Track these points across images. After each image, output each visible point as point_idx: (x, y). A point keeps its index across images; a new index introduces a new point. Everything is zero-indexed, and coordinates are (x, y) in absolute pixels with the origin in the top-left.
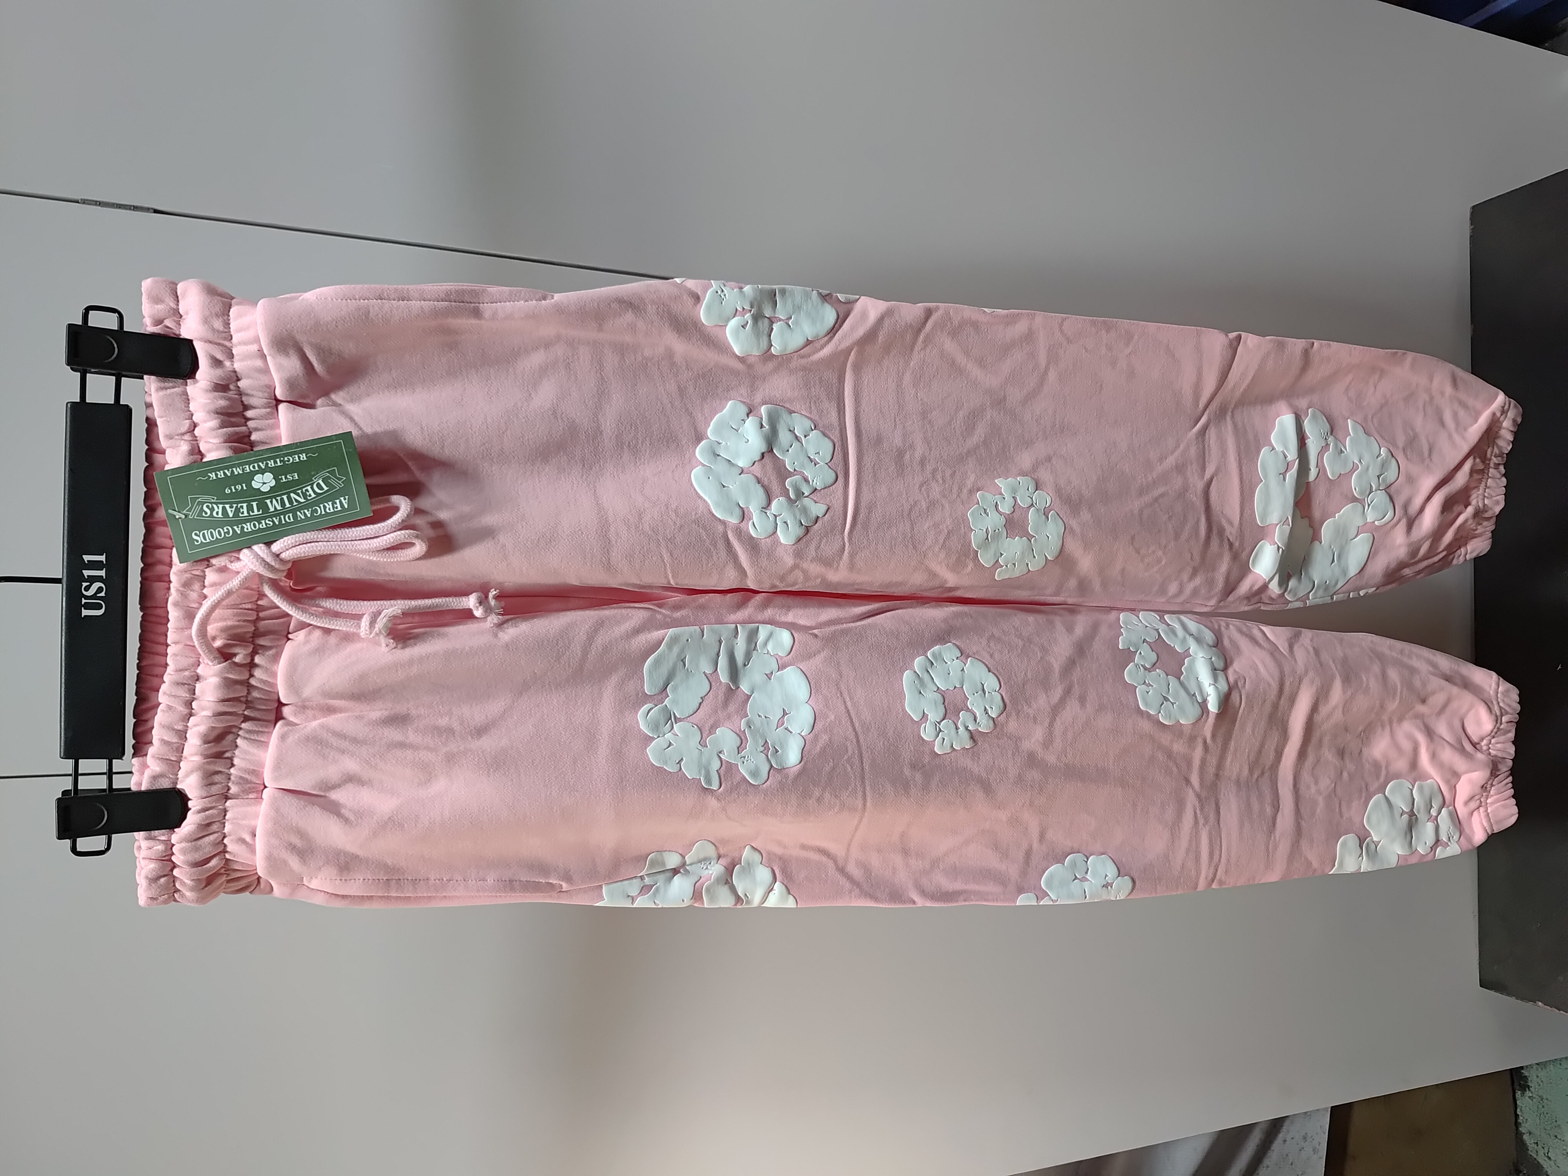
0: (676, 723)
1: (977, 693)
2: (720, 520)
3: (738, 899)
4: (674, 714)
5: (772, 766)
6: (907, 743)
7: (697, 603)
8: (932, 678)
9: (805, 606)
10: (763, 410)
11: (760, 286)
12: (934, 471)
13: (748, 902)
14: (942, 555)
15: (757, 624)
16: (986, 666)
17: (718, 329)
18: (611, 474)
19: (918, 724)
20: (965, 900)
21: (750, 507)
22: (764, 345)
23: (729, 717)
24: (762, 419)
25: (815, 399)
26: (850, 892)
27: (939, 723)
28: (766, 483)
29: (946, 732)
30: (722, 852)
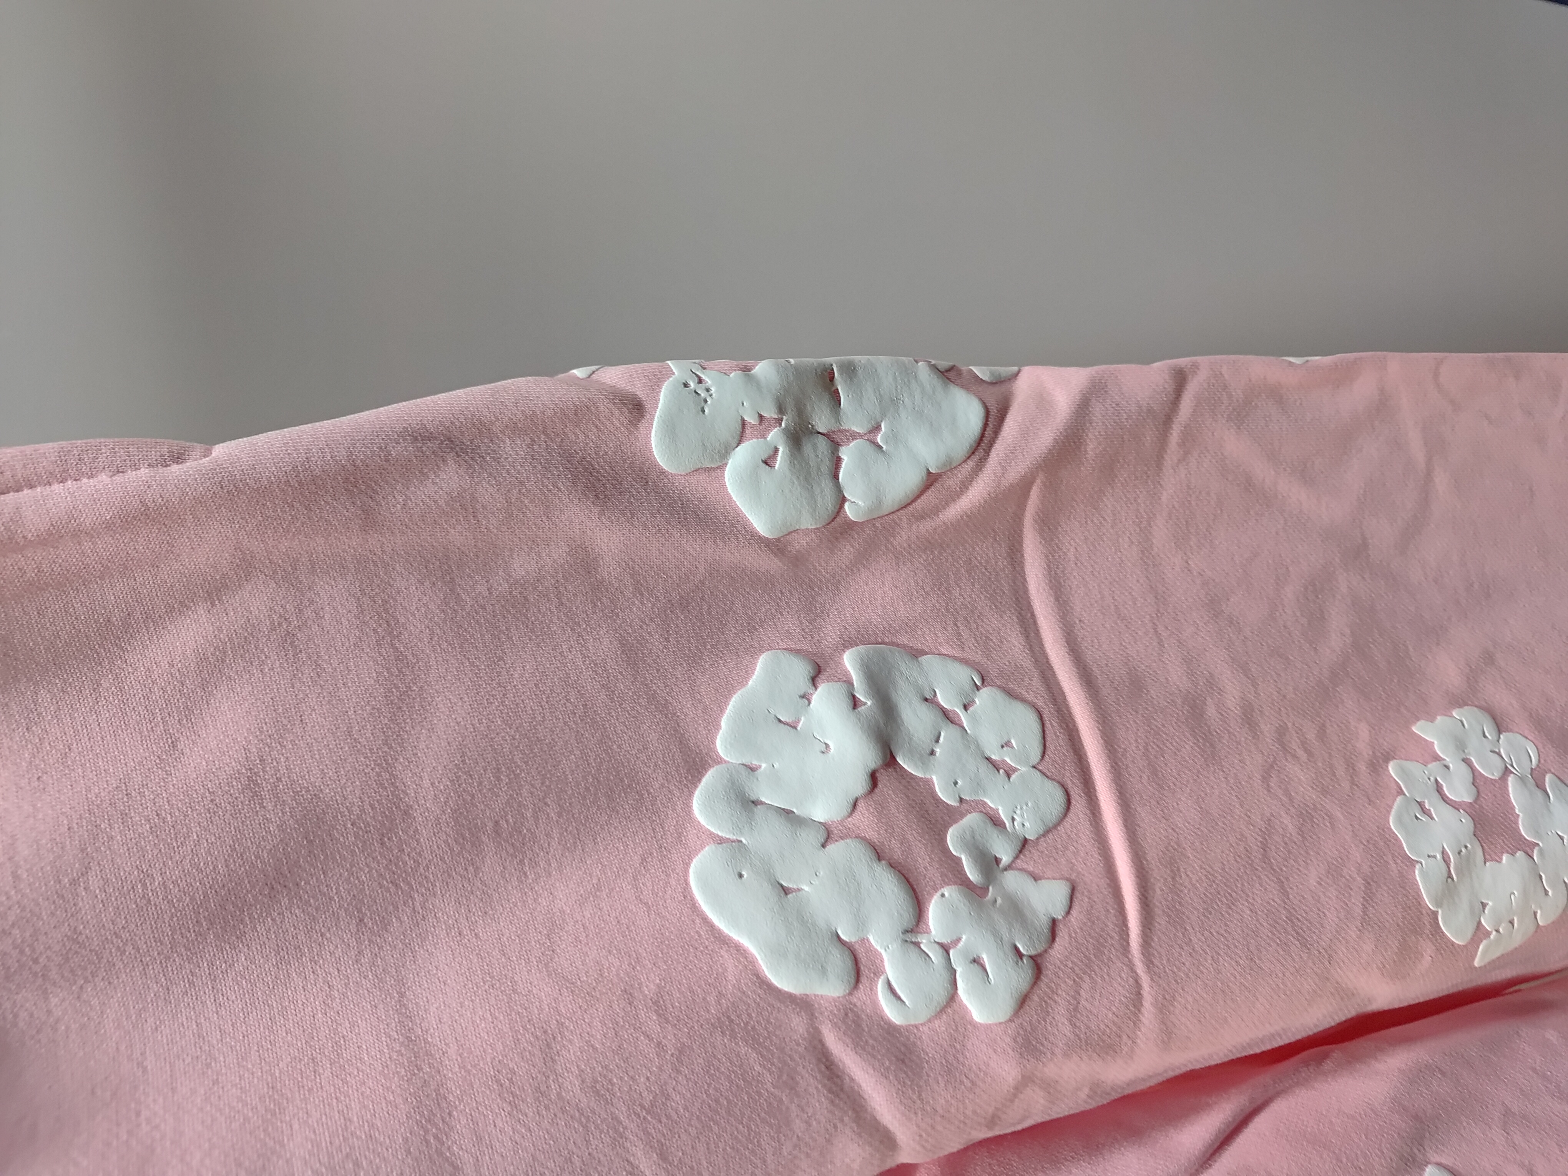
2: (790, 998)
10: (849, 661)
11: (792, 361)
12: (1281, 733)
14: (1368, 947)
17: (702, 477)
18: (449, 928)
21: (871, 938)
22: (827, 501)
24: (850, 683)
25: (964, 613)
28: (898, 853)
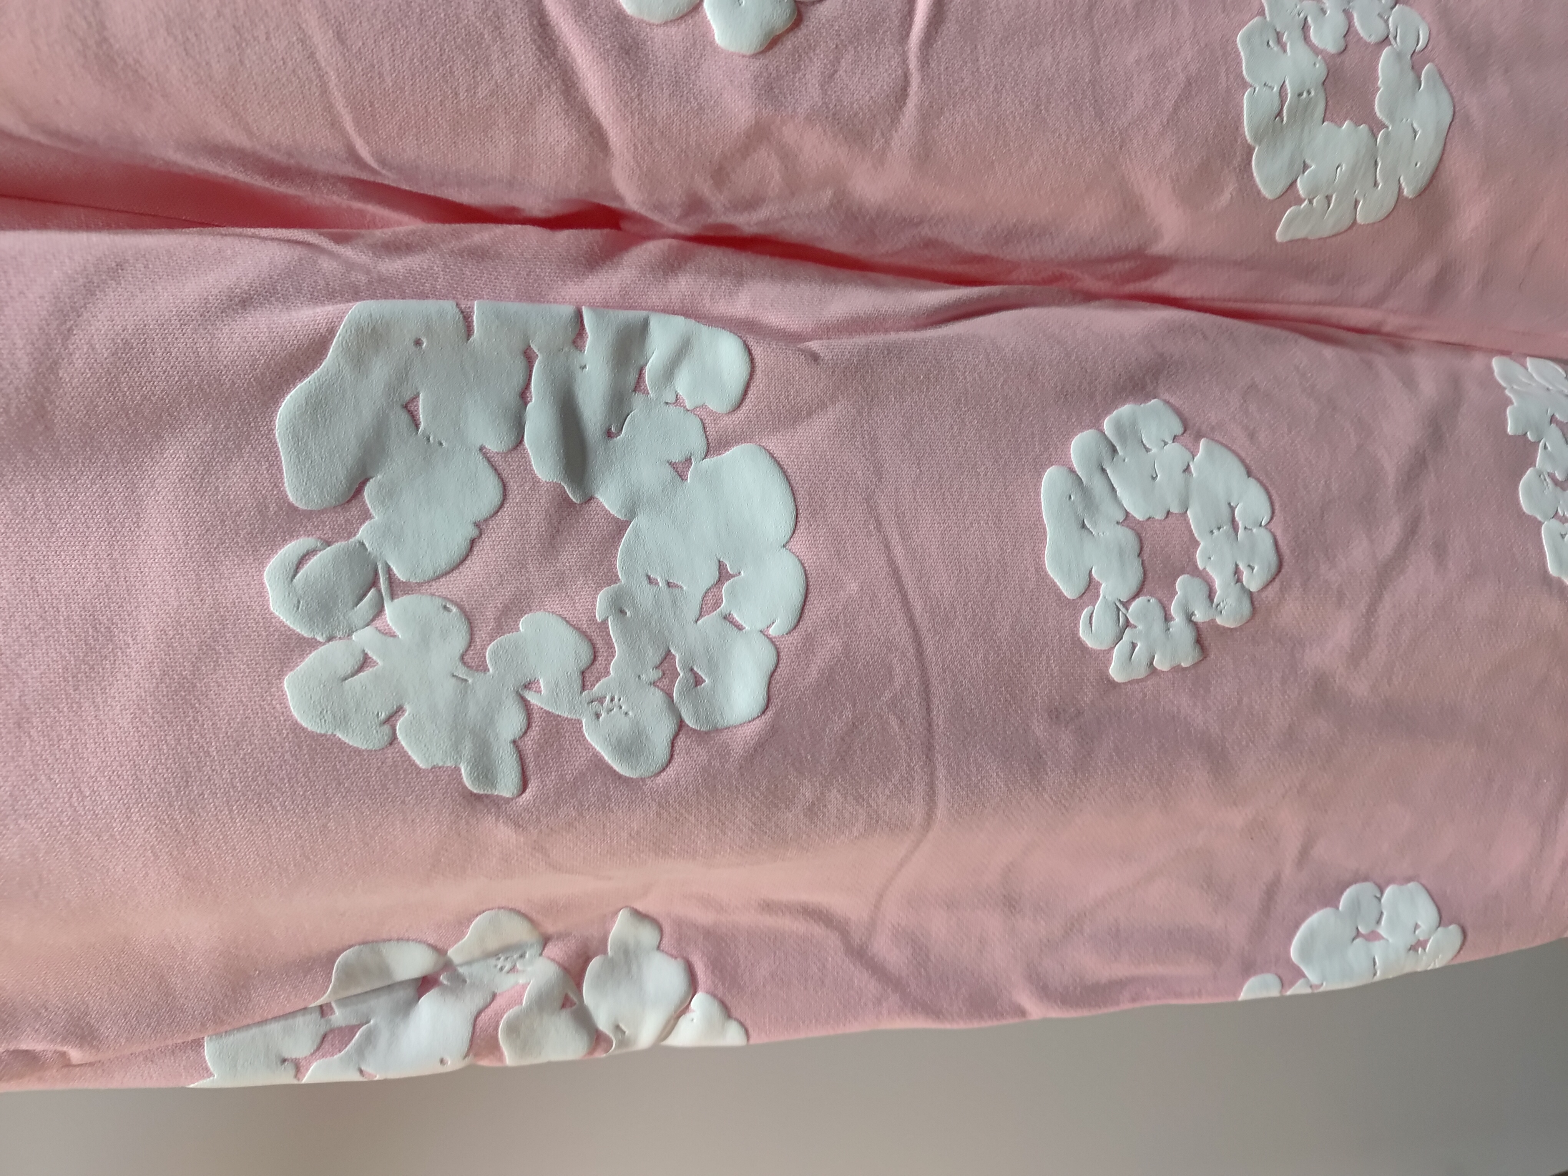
0: (393, 597)
1: (1219, 528)
3: (597, 1039)
4: (389, 570)
5: (681, 724)
6: (1044, 657)
7: (465, 242)
8: (1113, 489)
9: (786, 278)
13: (624, 1042)
15: (644, 313)
16: (1242, 461)
19: (1074, 607)
20: (1133, 1000)
23: (560, 582)
26: (878, 1002)
27: (1126, 605)
29: (1140, 627)
30: (550, 928)
